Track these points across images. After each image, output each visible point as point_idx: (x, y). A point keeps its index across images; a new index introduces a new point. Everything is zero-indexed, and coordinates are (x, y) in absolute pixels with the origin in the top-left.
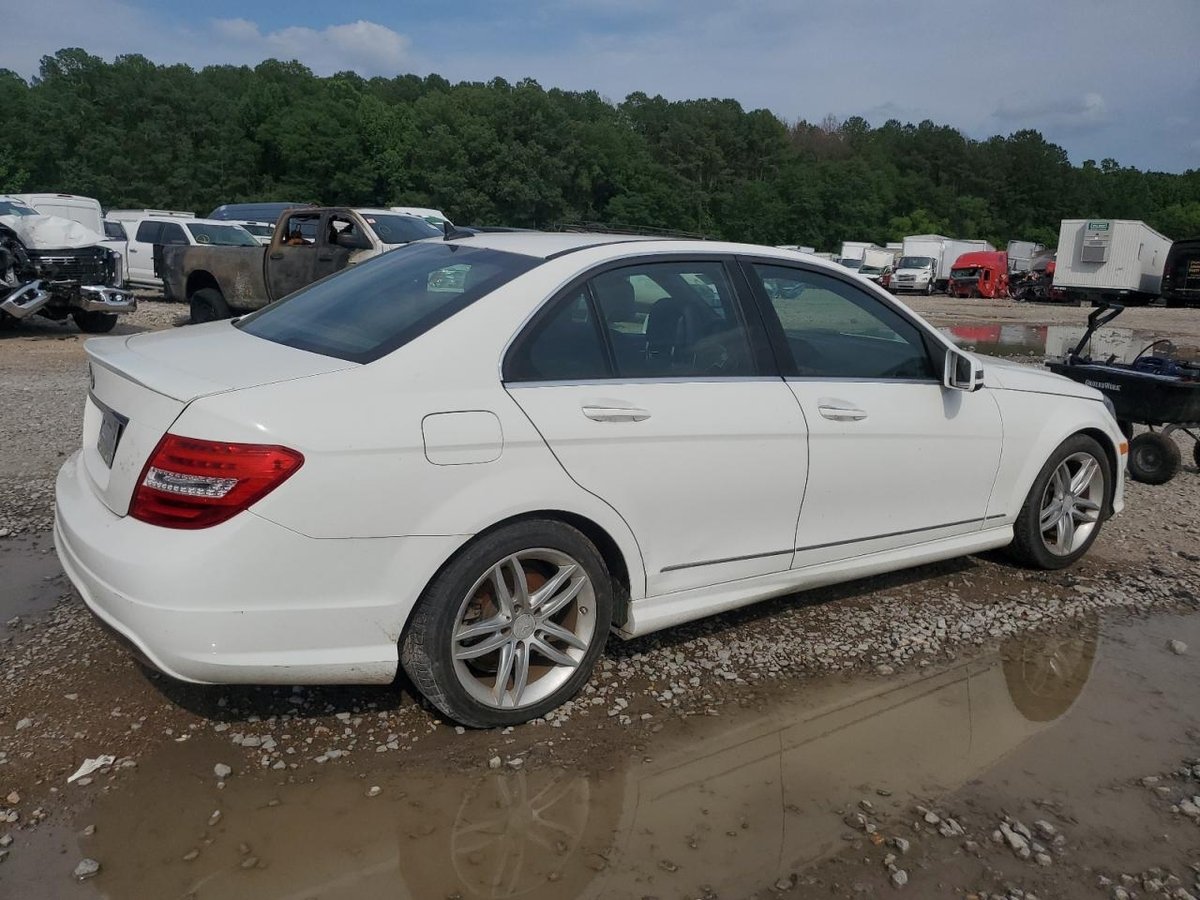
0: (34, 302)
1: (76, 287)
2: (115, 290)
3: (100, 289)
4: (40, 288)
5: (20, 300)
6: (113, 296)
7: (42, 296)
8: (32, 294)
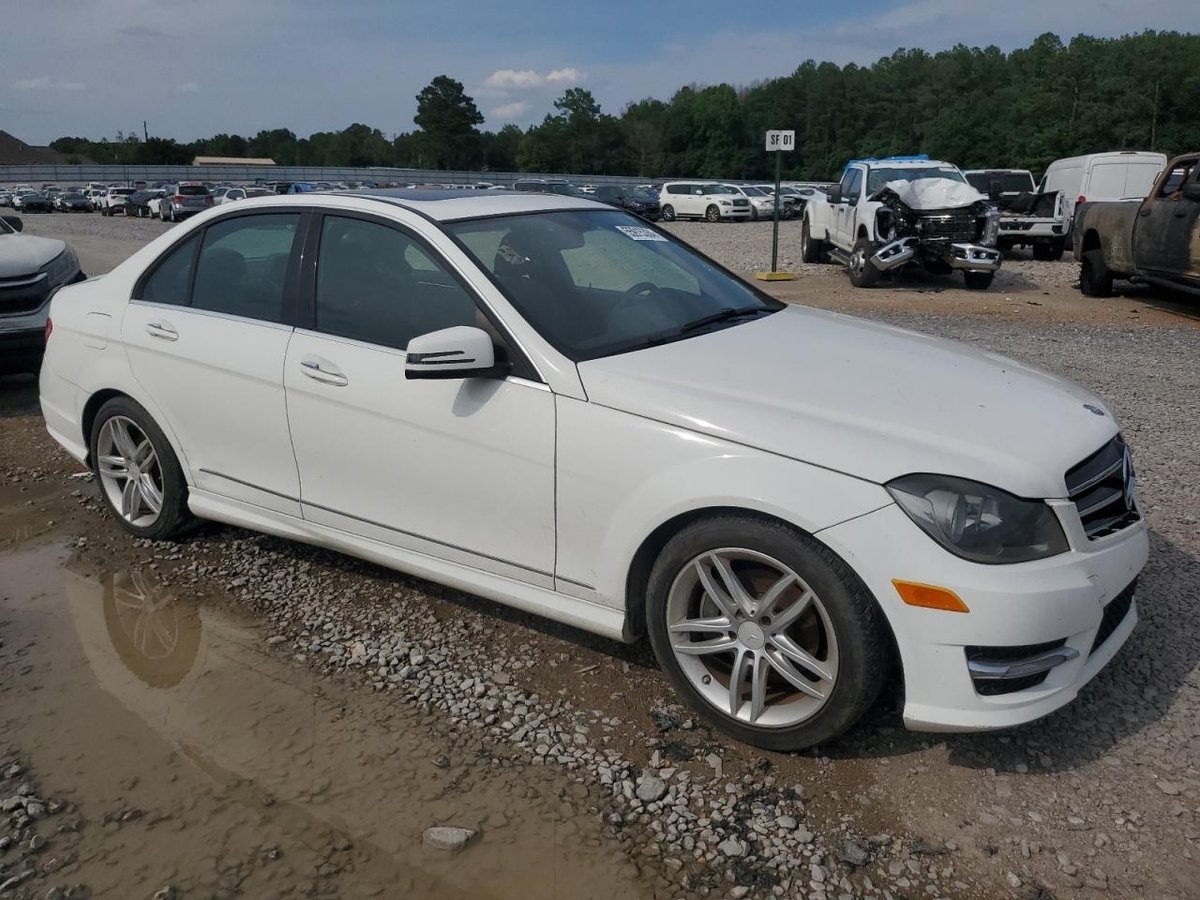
0: (898, 256)
1: (948, 245)
2: (981, 248)
3: (968, 247)
4: (905, 245)
5: (885, 255)
6: (977, 254)
7: (906, 251)
8: (897, 250)
